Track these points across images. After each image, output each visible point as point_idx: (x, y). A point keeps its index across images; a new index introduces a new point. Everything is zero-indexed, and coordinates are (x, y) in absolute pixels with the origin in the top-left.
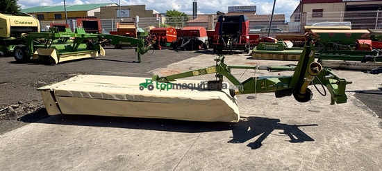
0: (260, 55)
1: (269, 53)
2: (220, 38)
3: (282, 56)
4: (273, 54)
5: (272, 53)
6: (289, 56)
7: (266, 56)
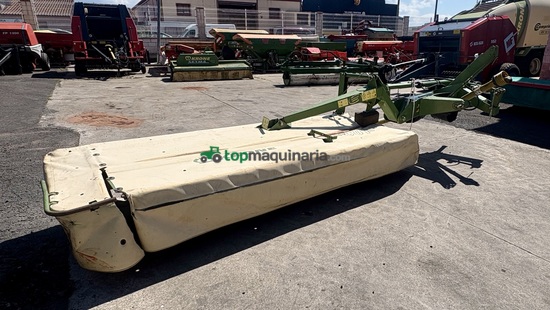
0: (186, 75)
1: (202, 71)
2: (89, 46)
3: (220, 74)
4: (207, 71)
5: (204, 70)
6: (230, 73)
7: (197, 75)
